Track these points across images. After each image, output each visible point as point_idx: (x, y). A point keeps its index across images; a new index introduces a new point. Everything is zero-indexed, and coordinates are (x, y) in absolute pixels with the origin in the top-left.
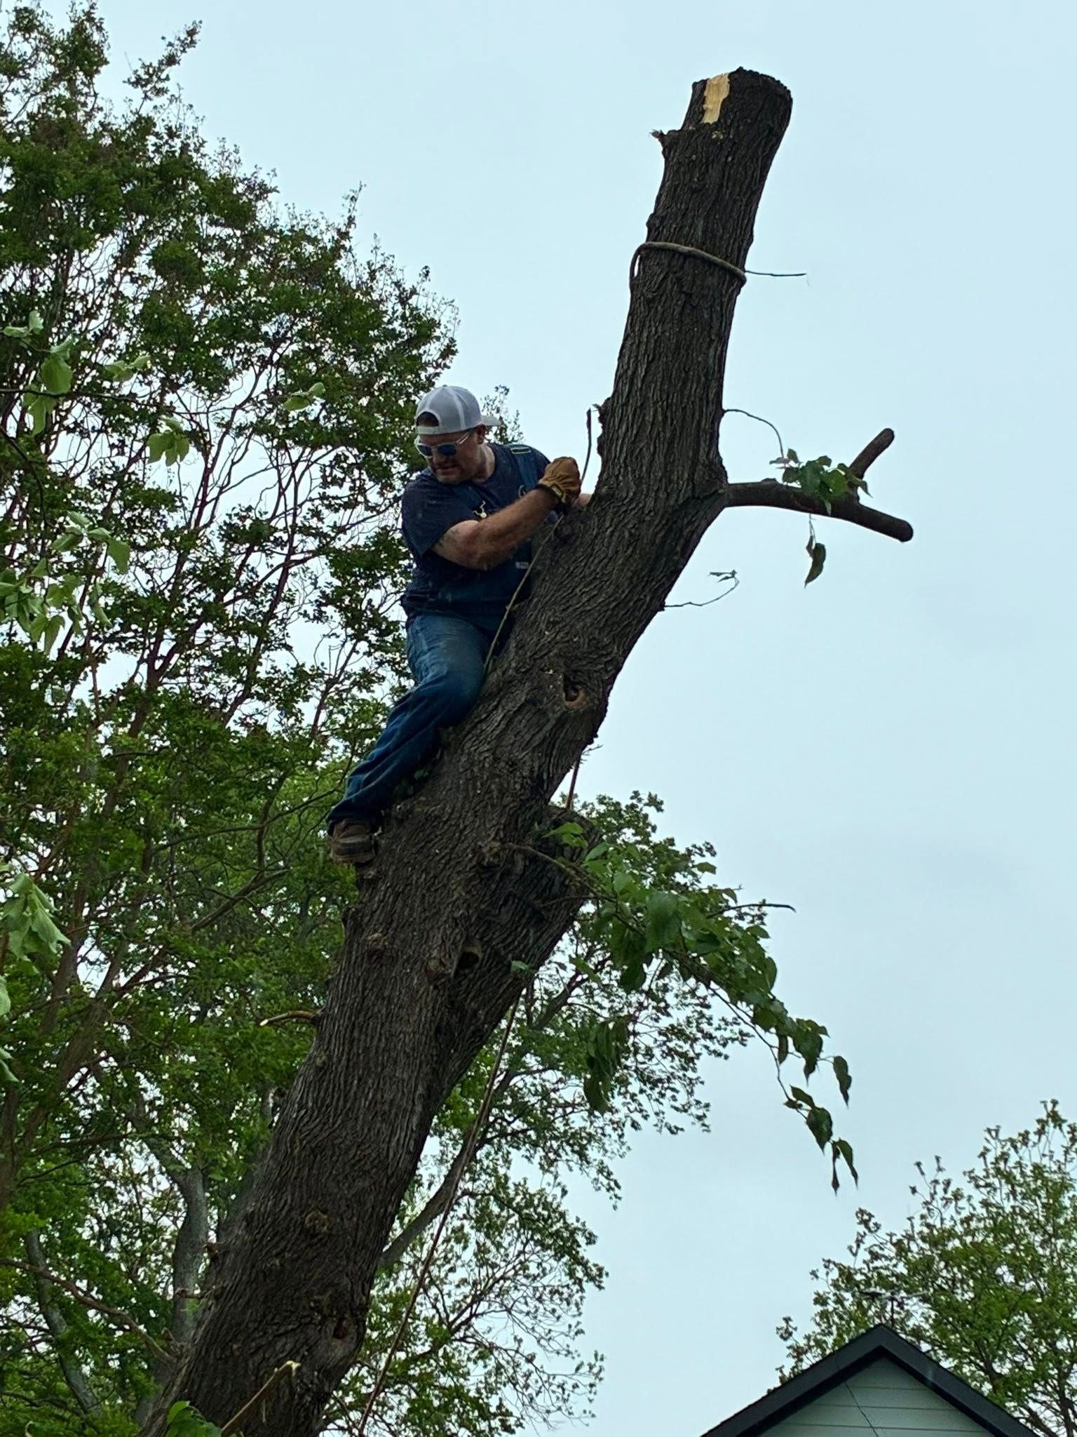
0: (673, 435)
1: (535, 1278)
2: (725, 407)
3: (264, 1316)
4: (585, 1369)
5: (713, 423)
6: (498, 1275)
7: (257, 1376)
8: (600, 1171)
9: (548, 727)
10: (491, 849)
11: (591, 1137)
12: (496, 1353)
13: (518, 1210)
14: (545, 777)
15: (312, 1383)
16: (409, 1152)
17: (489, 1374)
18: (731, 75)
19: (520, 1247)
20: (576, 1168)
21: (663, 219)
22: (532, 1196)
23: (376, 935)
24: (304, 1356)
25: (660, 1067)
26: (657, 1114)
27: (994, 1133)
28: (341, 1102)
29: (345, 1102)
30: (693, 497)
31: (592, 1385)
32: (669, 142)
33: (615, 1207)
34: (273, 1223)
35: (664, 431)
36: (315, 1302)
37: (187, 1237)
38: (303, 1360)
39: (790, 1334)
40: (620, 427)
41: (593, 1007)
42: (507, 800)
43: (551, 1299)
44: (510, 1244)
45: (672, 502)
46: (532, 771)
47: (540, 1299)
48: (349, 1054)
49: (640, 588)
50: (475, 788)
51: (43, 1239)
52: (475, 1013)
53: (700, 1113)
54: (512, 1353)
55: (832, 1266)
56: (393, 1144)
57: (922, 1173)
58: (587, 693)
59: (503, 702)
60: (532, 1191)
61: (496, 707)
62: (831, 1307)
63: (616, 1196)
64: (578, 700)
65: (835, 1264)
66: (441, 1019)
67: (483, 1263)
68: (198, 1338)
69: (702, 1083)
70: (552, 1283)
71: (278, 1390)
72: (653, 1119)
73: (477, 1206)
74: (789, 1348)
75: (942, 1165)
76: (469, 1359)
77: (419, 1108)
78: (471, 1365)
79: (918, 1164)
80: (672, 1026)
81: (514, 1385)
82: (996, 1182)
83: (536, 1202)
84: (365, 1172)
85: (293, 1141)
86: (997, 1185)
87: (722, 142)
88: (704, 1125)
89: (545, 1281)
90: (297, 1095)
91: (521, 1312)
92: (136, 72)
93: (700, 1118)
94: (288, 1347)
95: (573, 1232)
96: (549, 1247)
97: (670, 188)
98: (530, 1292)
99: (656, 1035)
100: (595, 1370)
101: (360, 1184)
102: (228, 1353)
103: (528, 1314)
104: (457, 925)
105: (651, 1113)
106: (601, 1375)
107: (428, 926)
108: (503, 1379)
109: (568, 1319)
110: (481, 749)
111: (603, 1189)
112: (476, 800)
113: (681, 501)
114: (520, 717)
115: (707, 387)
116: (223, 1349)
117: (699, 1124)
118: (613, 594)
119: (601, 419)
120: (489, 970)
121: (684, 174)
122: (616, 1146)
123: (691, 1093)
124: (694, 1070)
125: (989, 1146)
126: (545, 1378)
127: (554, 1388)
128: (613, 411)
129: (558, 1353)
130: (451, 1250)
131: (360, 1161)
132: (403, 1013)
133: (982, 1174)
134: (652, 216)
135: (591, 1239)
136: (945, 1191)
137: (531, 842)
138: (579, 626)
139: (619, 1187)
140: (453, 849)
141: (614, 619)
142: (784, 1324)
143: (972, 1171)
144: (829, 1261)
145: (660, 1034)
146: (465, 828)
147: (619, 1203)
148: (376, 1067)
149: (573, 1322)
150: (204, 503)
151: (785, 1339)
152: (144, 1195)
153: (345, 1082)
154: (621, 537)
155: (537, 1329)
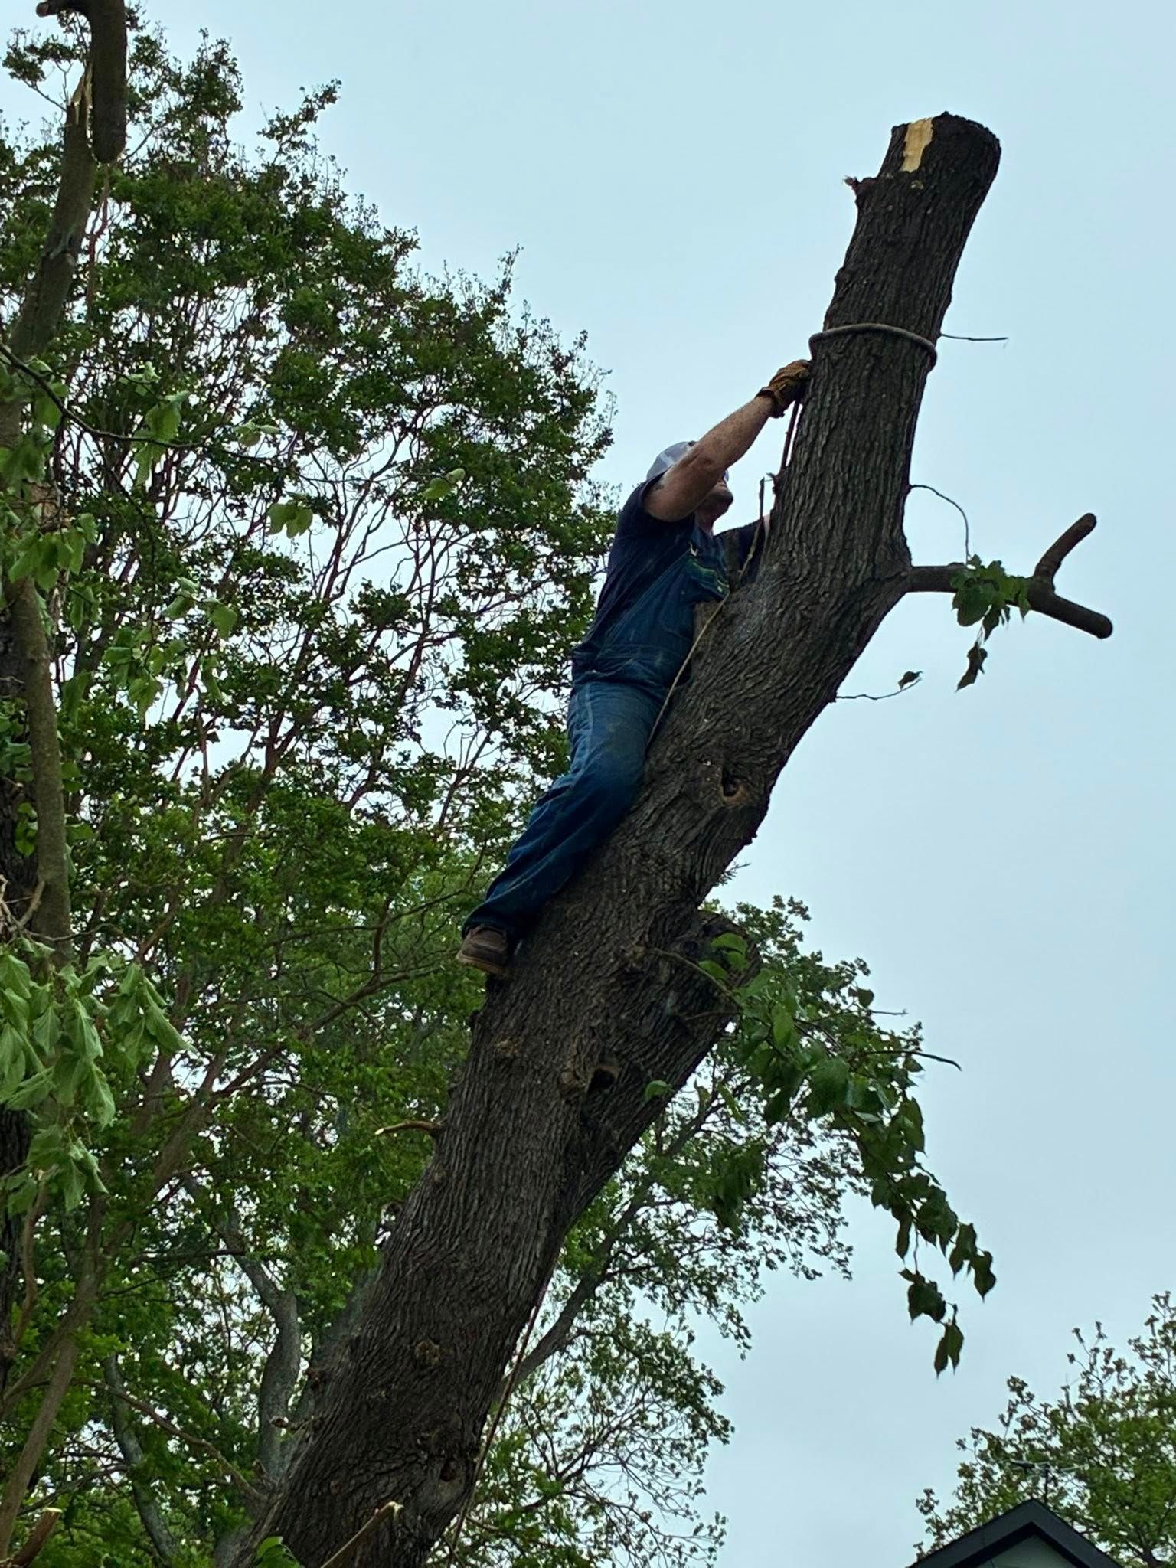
0: (854, 510)
1: (654, 1428)
2: (912, 482)
3: (366, 1452)
4: (705, 1532)
5: (898, 499)
6: (614, 1424)
7: (355, 1516)
8: (730, 1316)
9: (703, 824)
10: (635, 953)
11: (722, 1278)
12: (608, 1510)
13: (638, 1354)
14: (697, 877)
15: (414, 1527)
16: (531, 1281)
17: (599, 1531)
18: (935, 120)
19: (638, 1394)
20: (704, 1310)
21: (853, 274)
22: (655, 1339)
23: (505, 1043)
24: (407, 1498)
25: (800, 1204)
26: (794, 1256)
27: (1162, 1301)
28: (460, 1223)
29: (464, 1222)
30: (873, 579)
31: (711, 1550)
32: (864, 191)
33: (743, 1357)
34: (380, 1351)
35: (844, 505)
36: (422, 1439)
37: (278, 1365)
38: (405, 1502)
39: (932, 1508)
40: (796, 498)
41: (730, 1136)
42: (655, 900)
43: (671, 1454)
44: (627, 1391)
45: (849, 583)
46: (683, 871)
47: (658, 1454)
48: (470, 1170)
49: (810, 676)
50: (620, 887)
51: (121, 1359)
52: (609, 1133)
53: (842, 1256)
54: (625, 1510)
55: (981, 1436)
56: (515, 1271)
57: (1081, 1340)
58: (747, 788)
59: (655, 793)
60: (655, 1333)
61: (647, 799)
62: (977, 1479)
63: (745, 1345)
64: (738, 794)
65: (984, 1434)
66: (572, 1139)
67: (597, 1409)
68: (293, 1472)
69: (846, 1224)
70: (673, 1436)
71: (377, 1534)
72: (790, 1261)
73: (593, 1347)
74: (929, 1521)
75: (1103, 1331)
76: (578, 1514)
77: (544, 1234)
78: (580, 1521)
79: (1077, 1331)
80: (815, 1160)
81: (627, 1546)
82: (1163, 1352)
83: (659, 1345)
84: (482, 1300)
85: (405, 1264)
86: (1165, 1355)
87: (922, 192)
88: (845, 1271)
89: (665, 1433)
90: (411, 1212)
91: (637, 1466)
92: (271, 122)
93: (839, 1262)
94: (391, 1487)
95: (698, 1381)
96: (671, 1396)
97: (862, 240)
98: (648, 1444)
99: (796, 1169)
100: (716, 1533)
101: (476, 1313)
102: (325, 1490)
103: (645, 1468)
104: (594, 1034)
105: (788, 1255)
106: (722, 1539)
107: (562, 1035)
108: (615, 1538)
109: (687, 1476)
110: (629, 844)
111: (732, 1336)
112: (621, 900)
113: (859, 583)
114: (674, 811)
115: (893, 459)
116: (320, 1487)
117: (840, 1269)
118: (781, 681)
119: (776, 490)
120: (627, 1086)
121: (879, 226)
122: (749, 1289)
123: (833, 1235)
124: (837, 1210)
125: (1157, 1315)
126: (660, 1539)
127: (670, 1551)
128: (790, 480)
129: (676, 1513)
130: (564, 1394)
131: (477, 1288)
132: (531, 1128)
133: (1148, 1344)
134: (841, 270)
135: (717, 1389)
136: (1107, 1361)
137: (678, 947)
138: (741, 714)
139: (749, 1336)
140: (594, 951)
141: (780, 709)
142: (925, 1497)
143: (1138, 1340)
144: (978, 1431)
145: (802, 1168)
146: (607, 930)
147: (748, 1353)
148: (499, 1186)
149: (694, 1480)
150: (335, 574)
151: (926, 1513)
152: (233, 1317)
153: (466, 1200)
154: (792, 618)
155: (655, 1485)
